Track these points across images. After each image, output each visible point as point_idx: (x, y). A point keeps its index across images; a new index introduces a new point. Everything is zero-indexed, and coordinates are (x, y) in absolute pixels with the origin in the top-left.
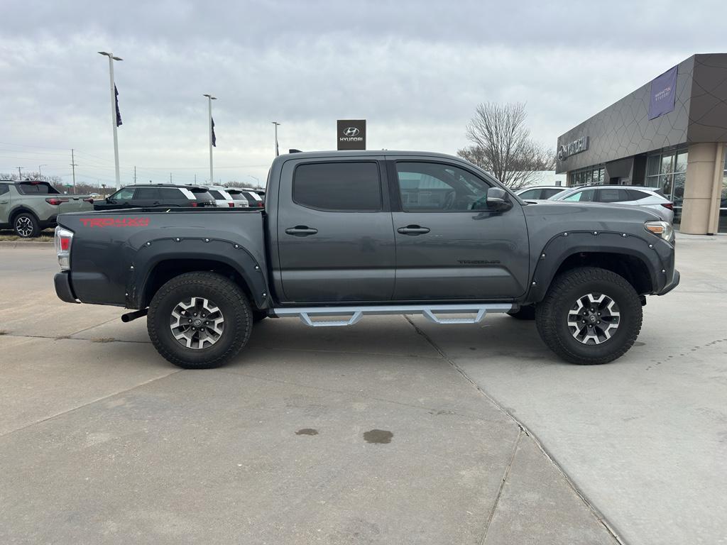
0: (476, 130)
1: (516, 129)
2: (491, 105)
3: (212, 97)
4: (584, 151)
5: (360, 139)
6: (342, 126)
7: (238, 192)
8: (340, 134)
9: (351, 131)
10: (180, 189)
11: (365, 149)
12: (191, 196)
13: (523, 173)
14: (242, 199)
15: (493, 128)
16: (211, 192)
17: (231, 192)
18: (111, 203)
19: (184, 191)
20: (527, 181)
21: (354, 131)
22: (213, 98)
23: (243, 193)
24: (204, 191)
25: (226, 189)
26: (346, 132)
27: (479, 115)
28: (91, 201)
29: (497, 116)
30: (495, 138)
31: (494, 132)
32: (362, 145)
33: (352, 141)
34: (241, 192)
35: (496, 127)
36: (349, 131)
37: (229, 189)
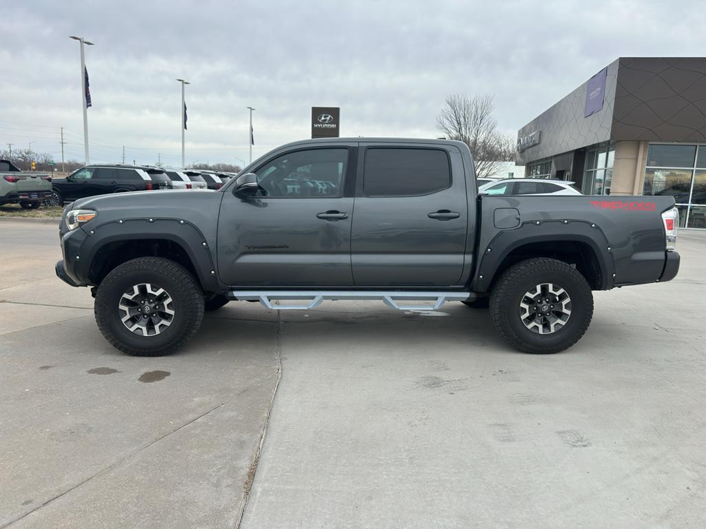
0: (446, 122)
1: (483, 121)
2: (460, 96)
3: (186, 81)
4: (536, 144)
5: (334, 126)
6: (317, 112)
7: (197, 175)
8: (315, 121)
9: (325, 119)
10: (137, 170)
11: (338, 136)
12: (146, 177)
13: (490, 163)
14: (200, 181)
15: (462, 120)
16: (168, 174)
17: (190, 174)
18: (72, 181)
19: (141, 172)
20: (492, 172)
21: (328, 118)
22: (186, 83)
23: (203, 176)
24: (161, 172)
25: (185, 171)
26: (320, 118)
27: (449, 107)
28: (50, 180)
29: (467, 108)
30: (463, 129)
31: (462, 123)
32: (335, 132)
33: (326, 128)
34: (200, 174)
35: (465, 119)
36: (323, 118)
37: (188, 171)
